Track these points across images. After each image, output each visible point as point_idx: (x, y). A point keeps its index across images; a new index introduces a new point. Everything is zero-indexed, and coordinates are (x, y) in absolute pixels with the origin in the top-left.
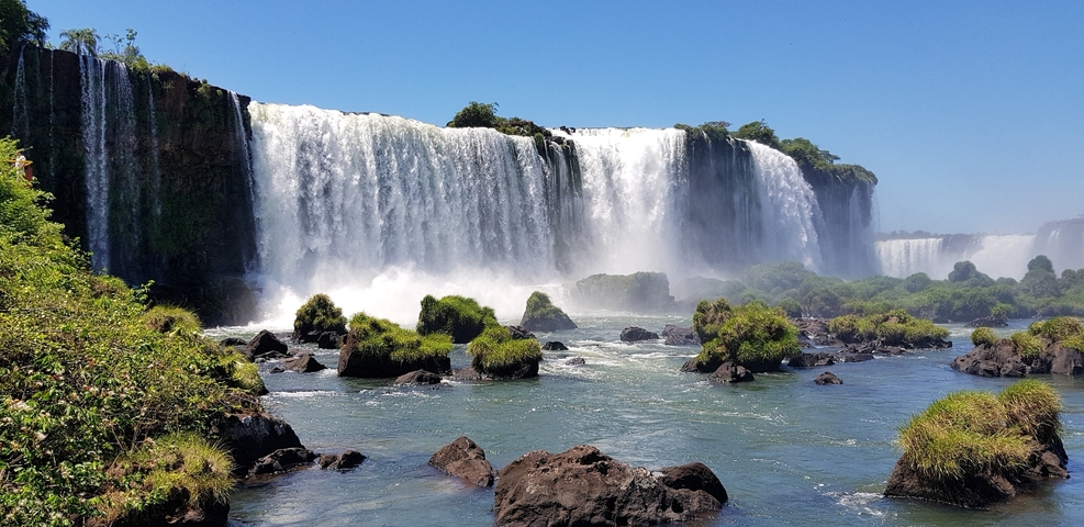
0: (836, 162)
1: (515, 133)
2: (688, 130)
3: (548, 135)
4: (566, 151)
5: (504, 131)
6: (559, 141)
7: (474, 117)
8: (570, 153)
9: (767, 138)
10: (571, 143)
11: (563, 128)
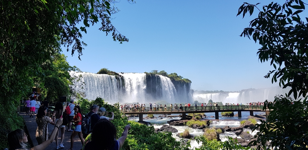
0: (182, 78)
1: (111, 75)
2: (147, 73)
3: (118, 74)
4: (121, 78)
5: (109, 75)
6: (120, 76)
7: (103, 72)
8: (123, 79)
9: (165, 74)
10: (123, 77)
11: (122, 73)
